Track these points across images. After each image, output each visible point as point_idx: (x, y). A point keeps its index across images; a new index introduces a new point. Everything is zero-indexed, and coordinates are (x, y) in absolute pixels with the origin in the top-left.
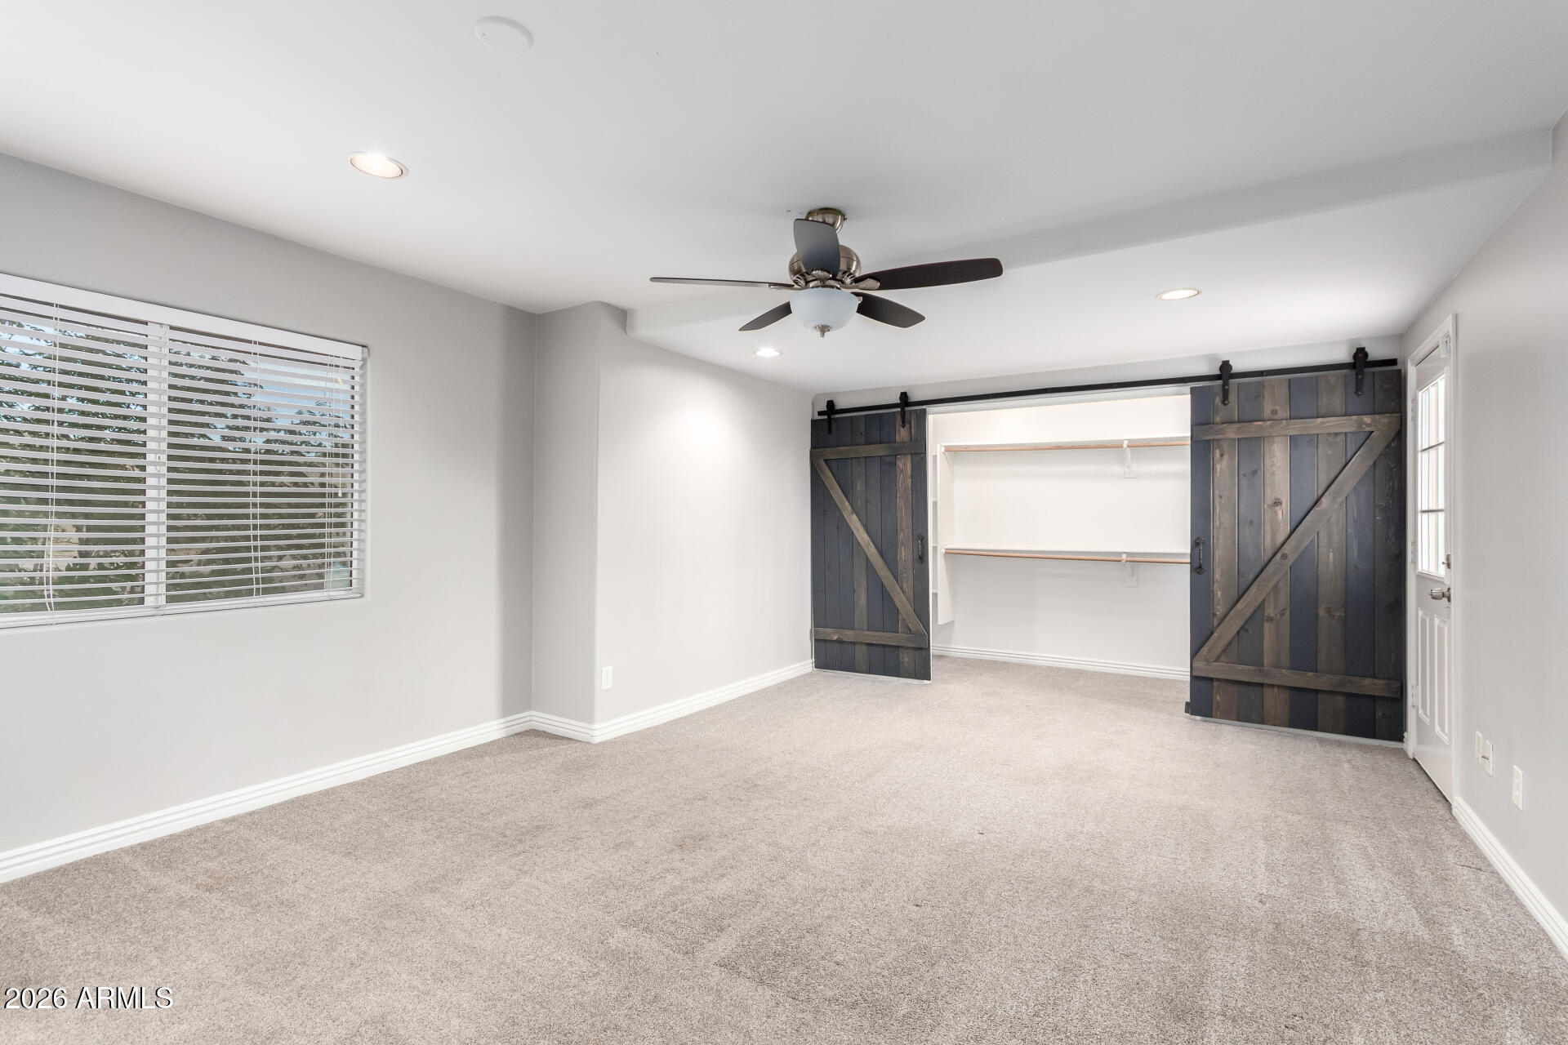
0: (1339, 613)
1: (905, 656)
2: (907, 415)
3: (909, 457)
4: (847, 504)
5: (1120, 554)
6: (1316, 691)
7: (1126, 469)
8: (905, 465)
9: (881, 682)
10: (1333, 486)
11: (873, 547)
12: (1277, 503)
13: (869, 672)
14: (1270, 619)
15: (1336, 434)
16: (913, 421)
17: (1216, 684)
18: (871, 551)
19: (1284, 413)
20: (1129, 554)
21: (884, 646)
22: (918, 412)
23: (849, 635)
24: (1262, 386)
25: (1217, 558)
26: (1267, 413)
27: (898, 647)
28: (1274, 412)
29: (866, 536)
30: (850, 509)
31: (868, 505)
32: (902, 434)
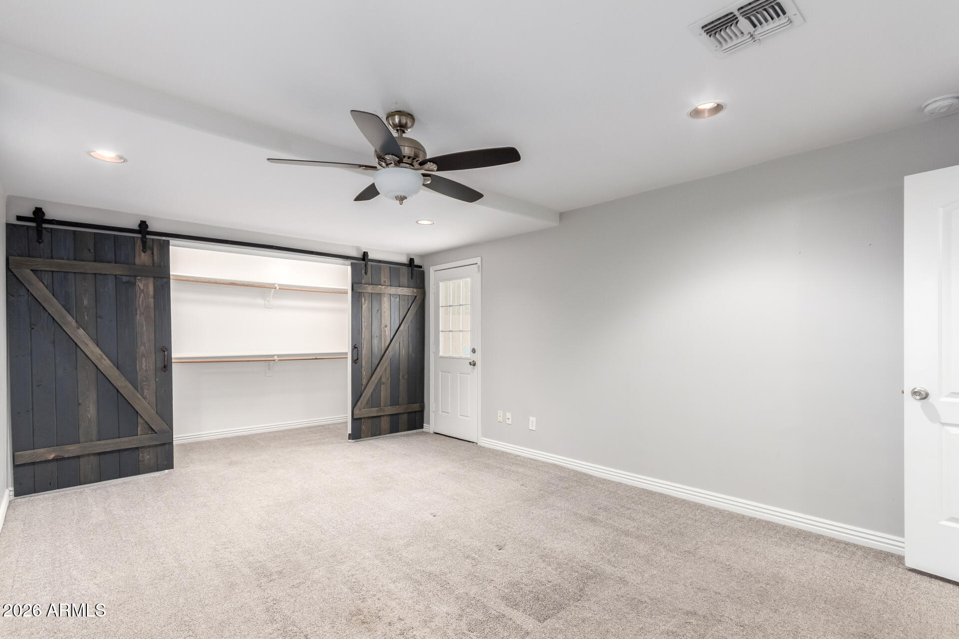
0: (406, 377)
1: (145, 455)
2: (149, 243)
3: (151, 280)
4: (70, 318)
5: (273, 356)
6: (398, 414)
7: (266, 302)
8: (146, 286)
9: (115, 485)
10: (405, 319)
11: (107, 359)
12: (386, 326)
13: (100, 479)
14: (384, 383)
15: (406, 295)
16: (155, 249)
17: (363, 420)
18: (105, 364)
19: (388, 283)
20: (279, 356)
21: (119, 451)
22: (162, 242)
23: (72, 450)
24: (380, 268)
25: (363, 355)
26: (382, 282)
27: (137, 448)
28: (385, 282)
29: (98, 351)
30: (74, 323)
31: (99, 320)
32: (143, 258)
